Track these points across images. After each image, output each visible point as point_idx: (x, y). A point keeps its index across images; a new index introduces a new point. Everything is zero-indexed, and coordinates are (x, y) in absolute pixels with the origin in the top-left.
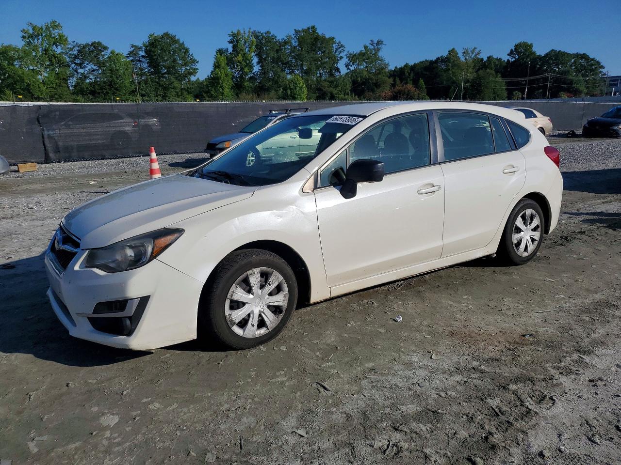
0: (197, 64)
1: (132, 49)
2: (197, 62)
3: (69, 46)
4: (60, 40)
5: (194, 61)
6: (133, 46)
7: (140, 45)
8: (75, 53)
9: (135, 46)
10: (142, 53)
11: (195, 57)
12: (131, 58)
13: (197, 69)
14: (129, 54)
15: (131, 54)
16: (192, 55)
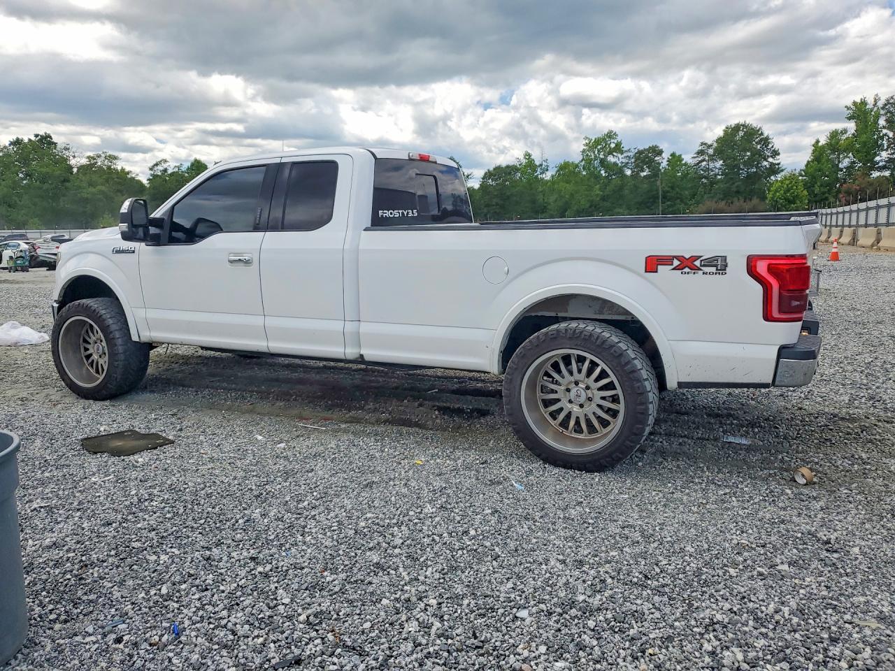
0: (778, 157)
1: (700, 148)
2: (779, 154)
3: (629, 154)
4: (618, 148)
5: (776, 153)
6: (702, 144)
7: (709, 143)
8: (633, 160)
9: (705, 144)
10: (711, 151)
11: (776, 147)
12: (701, 158)
13: (779, 164)
14: (698, 153)
15: (701, 153)
16: (773, 147)
